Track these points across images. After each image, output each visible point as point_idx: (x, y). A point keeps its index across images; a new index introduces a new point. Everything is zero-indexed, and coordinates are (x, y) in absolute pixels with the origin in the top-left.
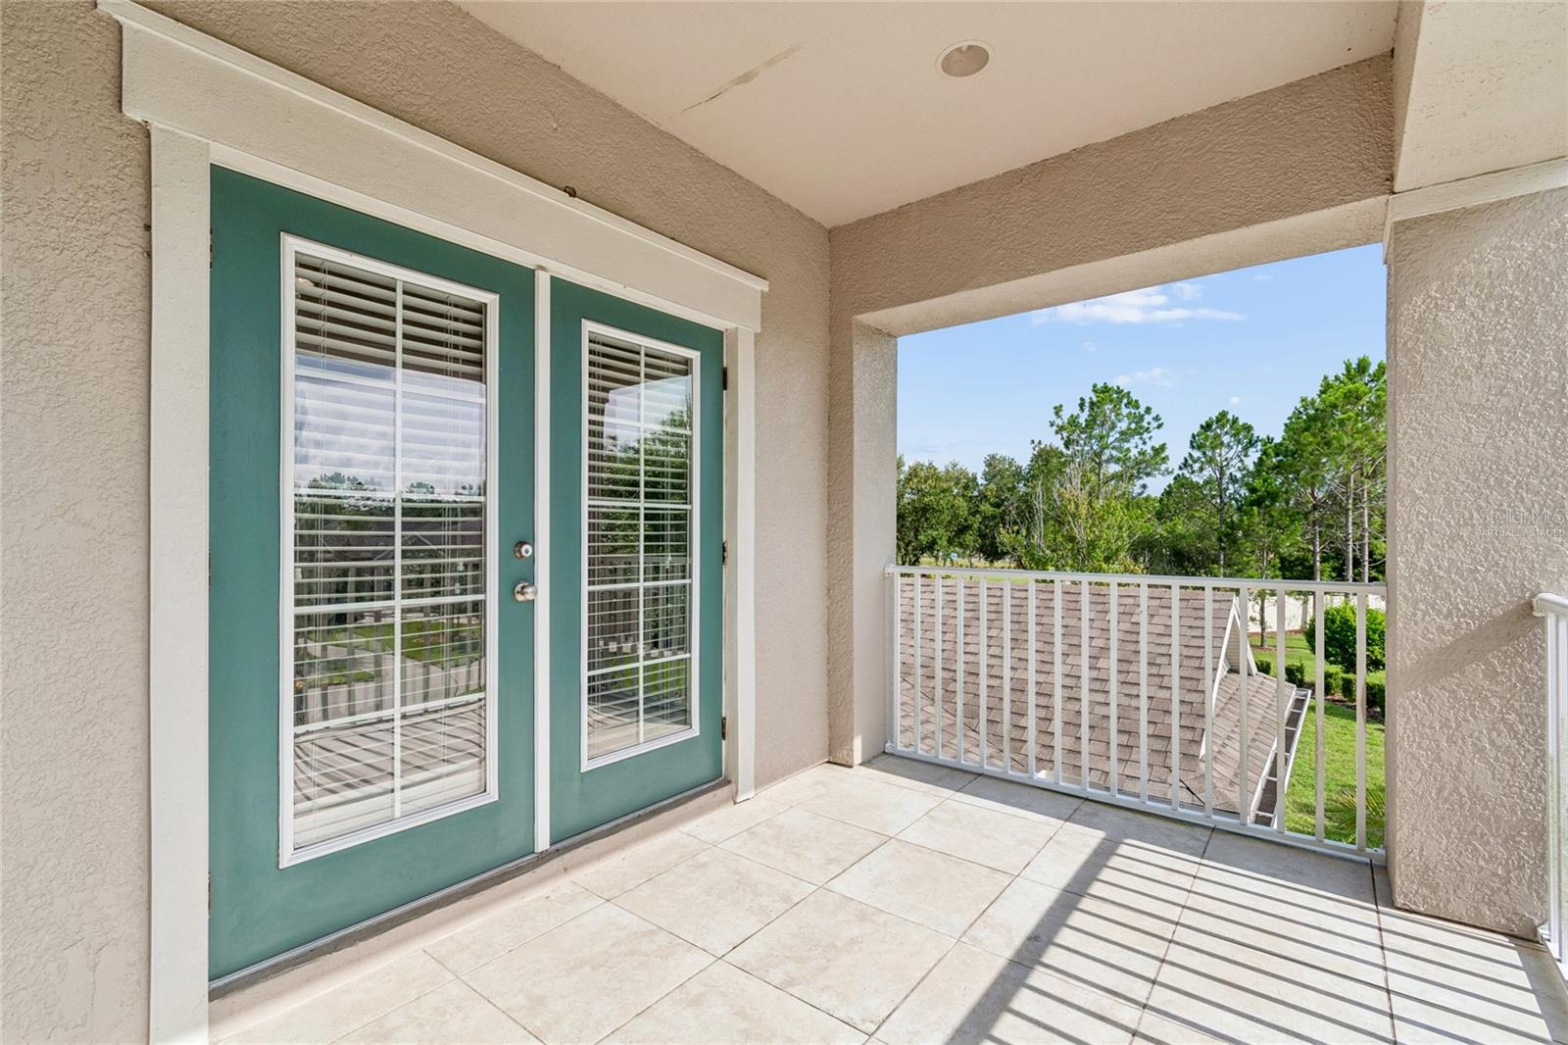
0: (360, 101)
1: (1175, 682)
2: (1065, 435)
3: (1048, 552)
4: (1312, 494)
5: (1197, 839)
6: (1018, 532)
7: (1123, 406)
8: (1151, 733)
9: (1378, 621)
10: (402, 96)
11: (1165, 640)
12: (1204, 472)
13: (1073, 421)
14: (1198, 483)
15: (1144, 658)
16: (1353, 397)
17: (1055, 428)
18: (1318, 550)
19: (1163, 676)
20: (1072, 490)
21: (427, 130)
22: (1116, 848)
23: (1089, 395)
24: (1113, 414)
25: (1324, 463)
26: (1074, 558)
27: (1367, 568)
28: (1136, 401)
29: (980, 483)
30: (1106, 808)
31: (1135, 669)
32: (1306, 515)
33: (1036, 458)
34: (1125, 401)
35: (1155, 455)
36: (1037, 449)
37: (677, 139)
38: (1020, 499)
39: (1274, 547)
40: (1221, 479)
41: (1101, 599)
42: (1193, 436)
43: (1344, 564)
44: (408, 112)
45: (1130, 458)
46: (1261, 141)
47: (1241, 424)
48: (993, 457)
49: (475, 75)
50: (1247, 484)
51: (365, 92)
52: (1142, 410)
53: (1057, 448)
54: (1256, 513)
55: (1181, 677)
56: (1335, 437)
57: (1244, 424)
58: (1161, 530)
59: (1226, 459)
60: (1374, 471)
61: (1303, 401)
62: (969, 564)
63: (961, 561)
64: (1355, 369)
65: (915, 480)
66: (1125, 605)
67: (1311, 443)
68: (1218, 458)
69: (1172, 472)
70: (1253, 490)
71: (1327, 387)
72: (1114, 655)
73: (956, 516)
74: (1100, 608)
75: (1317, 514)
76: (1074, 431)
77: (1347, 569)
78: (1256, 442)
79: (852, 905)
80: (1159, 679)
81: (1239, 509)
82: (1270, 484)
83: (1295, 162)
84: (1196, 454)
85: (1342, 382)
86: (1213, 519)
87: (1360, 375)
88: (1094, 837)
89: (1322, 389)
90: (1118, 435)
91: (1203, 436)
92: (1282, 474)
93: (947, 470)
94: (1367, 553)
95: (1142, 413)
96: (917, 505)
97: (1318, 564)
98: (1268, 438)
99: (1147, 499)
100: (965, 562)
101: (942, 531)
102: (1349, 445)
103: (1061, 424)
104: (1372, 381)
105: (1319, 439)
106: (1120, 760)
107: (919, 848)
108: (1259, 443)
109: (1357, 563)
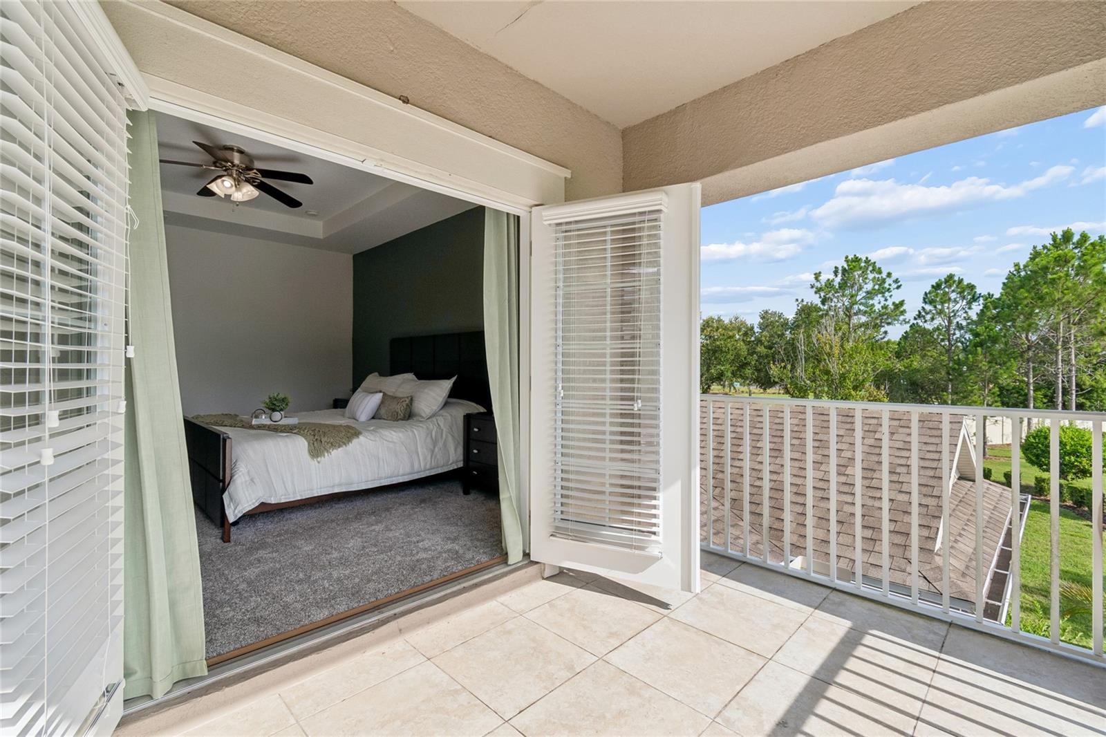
0: (226, 28)
1: (915, 489)
2: (822, 294)
3: (808, 382)
4: (1027, 338)
5: (935, 633)
6: (785, 367)
7: (869, 272)
8: (892, 529)
9: (1086, 438)
10: (262, 24)
11: (905, 454)
12: (935, 321)
13: (829, 284)
14: (929, 330)
15: (885, 467)
16: (1063, 261)
17: (814, 289)
18: (1031, 381)
19: (902, 483)
20: (827, 335)
21: (283, 51)
22: (861, 638)
23: (842, 264)
24: (861, 278)
25: (1037, 313)
26: (829, 386)
27: (1074, 396)
28: (880, 268)
29: (756, 331)
30: (851, 599)
31: (878, 477)
32: (1022, 355)
33: (799, 313)
34: (871, 268)
35: (895, 309)
36: (800, 305)
37: (495, 59)
38: (788, 343)
39: (994, 379)
40: (949, 326)
41: (849, 420)
42: (926, 294)
43: (1054, 392)
44: (267, 37)
45: (875, 311)
46: (997, 17)
47: (965, 283)
48: (766, 312)
49: (324, 8)
50: (971, 330)
51: (231, 20)
52: (884, 275)
53: (817, 305)
54: (980, 353)
55: (920, 485)
56: (1047, 293)
57: (968, 284)
58: (899, 366)
59: (953, 311)
60: (1080, 319)
61: (1015, 266)
62: (748, 391)
63: (742, 389)
64: (1060, 239)
65: (709, 329)
66: (870, 424)
67: (1026, 298)
68: (947, 311)
69: (908, 322)
70: (976, 335)
71: (1036, 255)
72: (858, 465)
73: (738, 356)
74: (848, 426)
75: (1031, 353)
76: (830, 292)
77: (1058, 396)
78: (979, 297)
79: (624, 677)
80: (899, 485)
81: (964, 350)
82: (991, 330)
83: (1032, 31)
84: (928, 307)
85: (1049, 250)
86: (942, 358)
87: (1065, 244)
88: (841, 626)
89: (1032, 256)
90: (864, 294)
91: (933, 294)
92: (1000, 322)
93: (731, 322)
94: (1074, 384)
95: (884, 277)
96: (710, 348)
97: (1032, 392)
98: (989, 294)
99: (888, 342)
100: (745, 389)
101: (728, 366)
102: (1059, 299)
103: (819, 286)
104: (1076, 248)
105: (1033, 294)
106: (864, 550)
107: (688, 626)
108: (981, 299)
109: (1066, 392)
